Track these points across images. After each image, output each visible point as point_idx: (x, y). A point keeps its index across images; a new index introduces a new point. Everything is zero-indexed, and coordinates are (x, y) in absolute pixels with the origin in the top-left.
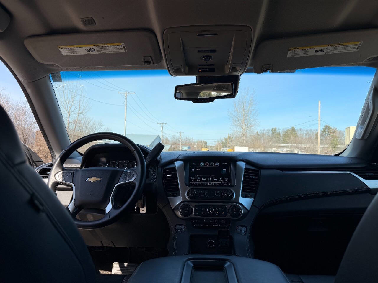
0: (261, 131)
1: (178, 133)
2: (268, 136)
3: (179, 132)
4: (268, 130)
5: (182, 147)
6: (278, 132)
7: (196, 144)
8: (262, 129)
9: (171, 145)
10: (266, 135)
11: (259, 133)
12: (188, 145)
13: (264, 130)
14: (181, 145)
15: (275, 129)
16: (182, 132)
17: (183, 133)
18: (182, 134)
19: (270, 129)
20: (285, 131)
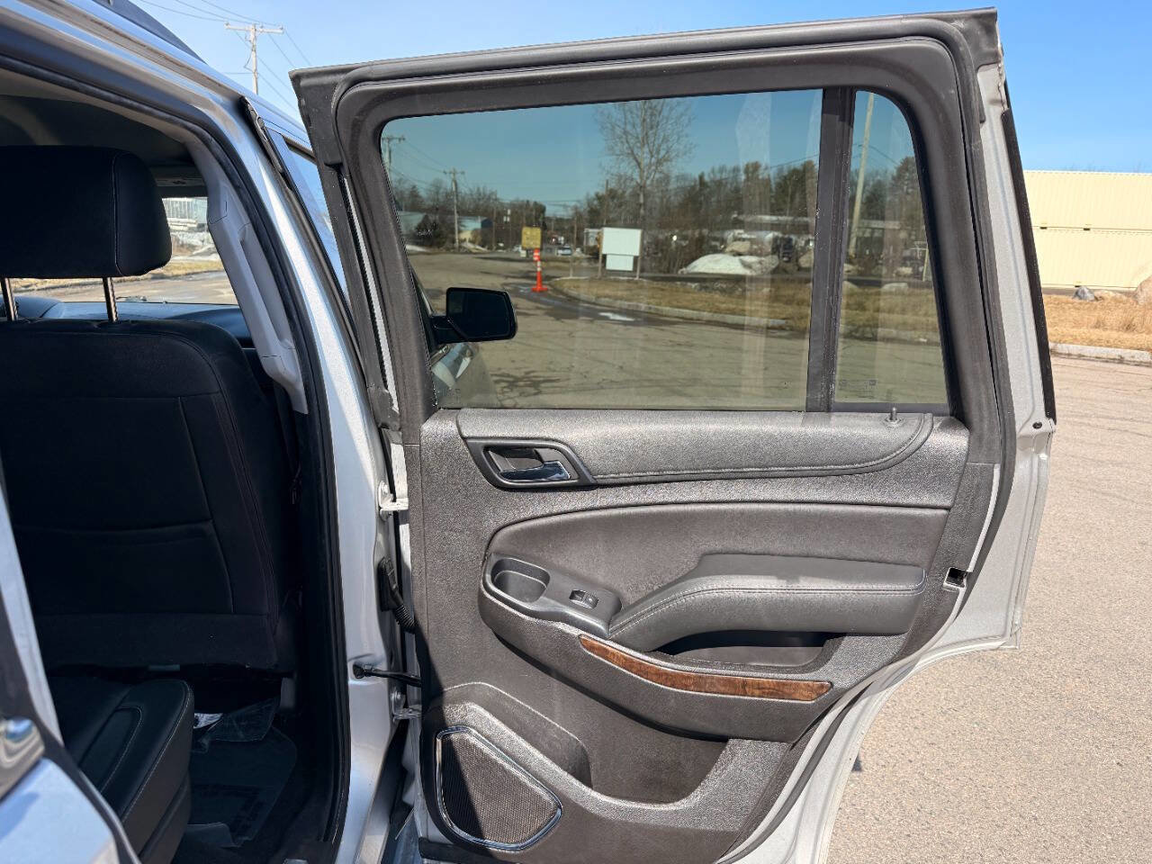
0: (713, 171)
1: (445, 173)
2: (733, 189)
3: (447, 171)
4: (736, 170)
5: (459, 222)
6: (765, 176)
7: (509, 212)
8: (717, 168)
9: (425, 214)
10: (729, 186)
11: (706, 178)
12: (482, 215)
13: (722, 170)
14: (456, 216)
15: (756, 166)
16: (459, 170)
17: (463, 173)
18: (461, 180)
19: (742, 166)
20: (786, 173)
